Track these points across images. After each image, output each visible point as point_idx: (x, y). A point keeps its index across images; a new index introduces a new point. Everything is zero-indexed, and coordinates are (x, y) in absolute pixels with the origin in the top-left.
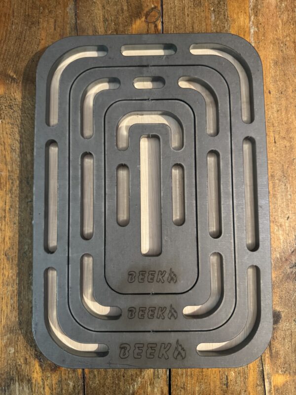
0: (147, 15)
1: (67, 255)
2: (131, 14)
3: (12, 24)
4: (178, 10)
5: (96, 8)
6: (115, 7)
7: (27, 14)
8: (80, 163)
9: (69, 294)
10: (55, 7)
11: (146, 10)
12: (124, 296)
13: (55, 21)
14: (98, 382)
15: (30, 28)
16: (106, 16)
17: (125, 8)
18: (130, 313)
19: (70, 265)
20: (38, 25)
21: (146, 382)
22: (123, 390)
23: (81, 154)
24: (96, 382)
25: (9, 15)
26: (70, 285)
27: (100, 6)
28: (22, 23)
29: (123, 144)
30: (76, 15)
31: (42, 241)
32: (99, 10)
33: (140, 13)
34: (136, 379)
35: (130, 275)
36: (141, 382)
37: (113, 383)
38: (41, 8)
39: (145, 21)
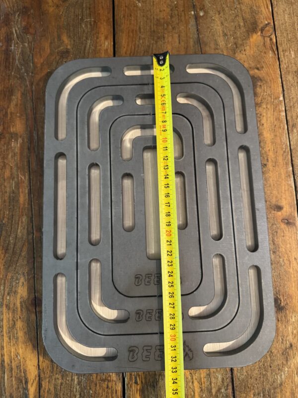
0: (262, 30)
1: (76, 261)
2: (247, 29)
3: (140, 39)
4: (289, 26)
5: (215, 25)
6: (232, 24)
7: (152, 30)
8: (87, 173)
9: (78, 299)
10: (178, 24)
11: (261, 26)
12: (132, 299)
13: (179, 36)
14: (246, 373)
15: (156, 42)
16: (225, 32)
17: (242, 24)
18: (138, 315)
19: (79, 271)
20: (164, 40)
21: (292, 371)
22: (271, 380)
23: (88, 165)
24: (244, 374)
25: (136, 31)
26: (79, 289)
27: (219, 23)
28: (148, 38)
29: (127, 155)
30: (198, 30)
31: (52, 248)
32: (218, 26)
33: (256, 28)
34: (283, 369)
35: (137, 278)
36: (288, 371)
37: (261, 374)
38: (165, 25)
39: (261, 35)
